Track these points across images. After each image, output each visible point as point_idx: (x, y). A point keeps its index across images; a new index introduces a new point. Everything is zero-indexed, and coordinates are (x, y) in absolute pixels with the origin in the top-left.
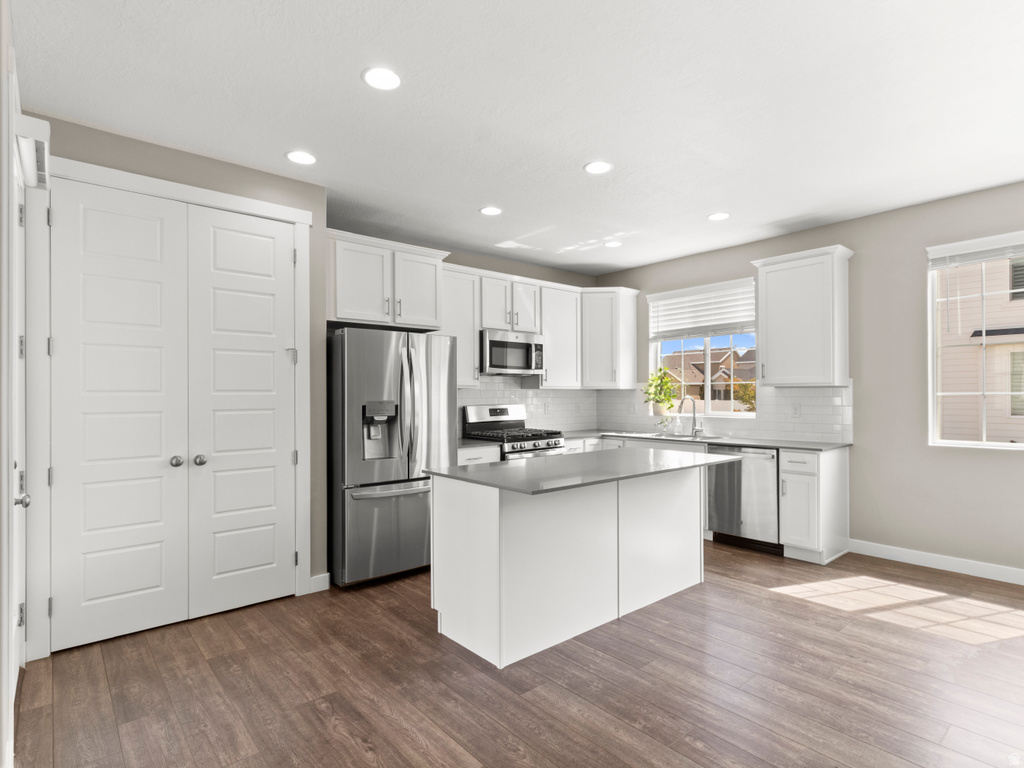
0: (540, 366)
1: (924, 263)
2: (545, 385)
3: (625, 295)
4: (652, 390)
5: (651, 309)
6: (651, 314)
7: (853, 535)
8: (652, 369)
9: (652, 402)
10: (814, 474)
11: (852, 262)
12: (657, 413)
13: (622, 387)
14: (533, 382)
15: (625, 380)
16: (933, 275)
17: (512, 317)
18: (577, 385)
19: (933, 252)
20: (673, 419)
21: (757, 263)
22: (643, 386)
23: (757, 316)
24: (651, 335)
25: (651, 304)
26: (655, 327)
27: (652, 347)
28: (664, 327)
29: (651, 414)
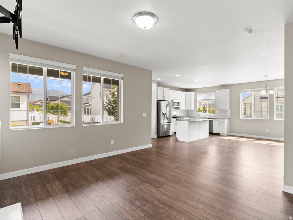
0: (180, 106)
1: (240, 92)
2: (180, 109)
3: (193, 94)
4: (197, 110)
5: (197, 96)
6: (197, 97)
7: (230, 132)
8: (197, 106)
9: (197, 112)
10: (224, 123)
11: (230, 91)
12: (198, 114)
13: (192, 109)
14: (179, 108)
15: (193, 108)
16: (241, 94)
17: (176, 97)
18: (185, 109)
19: (241, 91)
20: (201, 115)
21: (216, 90)
22: (196, 109)
23: (216, 98)
24: (197, 100)
25: (197, 95)
26: (198, 99)
27: (197, 102)
28: (200, 99)
29: (197, 114)
